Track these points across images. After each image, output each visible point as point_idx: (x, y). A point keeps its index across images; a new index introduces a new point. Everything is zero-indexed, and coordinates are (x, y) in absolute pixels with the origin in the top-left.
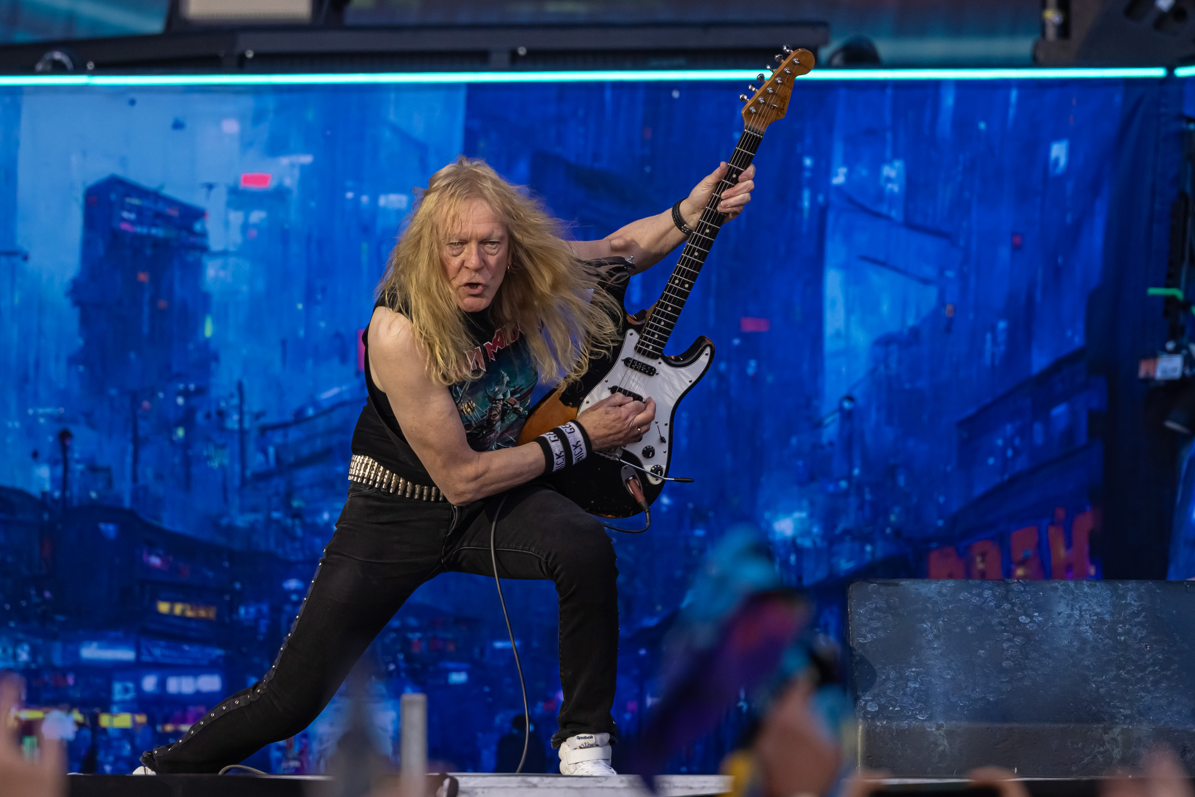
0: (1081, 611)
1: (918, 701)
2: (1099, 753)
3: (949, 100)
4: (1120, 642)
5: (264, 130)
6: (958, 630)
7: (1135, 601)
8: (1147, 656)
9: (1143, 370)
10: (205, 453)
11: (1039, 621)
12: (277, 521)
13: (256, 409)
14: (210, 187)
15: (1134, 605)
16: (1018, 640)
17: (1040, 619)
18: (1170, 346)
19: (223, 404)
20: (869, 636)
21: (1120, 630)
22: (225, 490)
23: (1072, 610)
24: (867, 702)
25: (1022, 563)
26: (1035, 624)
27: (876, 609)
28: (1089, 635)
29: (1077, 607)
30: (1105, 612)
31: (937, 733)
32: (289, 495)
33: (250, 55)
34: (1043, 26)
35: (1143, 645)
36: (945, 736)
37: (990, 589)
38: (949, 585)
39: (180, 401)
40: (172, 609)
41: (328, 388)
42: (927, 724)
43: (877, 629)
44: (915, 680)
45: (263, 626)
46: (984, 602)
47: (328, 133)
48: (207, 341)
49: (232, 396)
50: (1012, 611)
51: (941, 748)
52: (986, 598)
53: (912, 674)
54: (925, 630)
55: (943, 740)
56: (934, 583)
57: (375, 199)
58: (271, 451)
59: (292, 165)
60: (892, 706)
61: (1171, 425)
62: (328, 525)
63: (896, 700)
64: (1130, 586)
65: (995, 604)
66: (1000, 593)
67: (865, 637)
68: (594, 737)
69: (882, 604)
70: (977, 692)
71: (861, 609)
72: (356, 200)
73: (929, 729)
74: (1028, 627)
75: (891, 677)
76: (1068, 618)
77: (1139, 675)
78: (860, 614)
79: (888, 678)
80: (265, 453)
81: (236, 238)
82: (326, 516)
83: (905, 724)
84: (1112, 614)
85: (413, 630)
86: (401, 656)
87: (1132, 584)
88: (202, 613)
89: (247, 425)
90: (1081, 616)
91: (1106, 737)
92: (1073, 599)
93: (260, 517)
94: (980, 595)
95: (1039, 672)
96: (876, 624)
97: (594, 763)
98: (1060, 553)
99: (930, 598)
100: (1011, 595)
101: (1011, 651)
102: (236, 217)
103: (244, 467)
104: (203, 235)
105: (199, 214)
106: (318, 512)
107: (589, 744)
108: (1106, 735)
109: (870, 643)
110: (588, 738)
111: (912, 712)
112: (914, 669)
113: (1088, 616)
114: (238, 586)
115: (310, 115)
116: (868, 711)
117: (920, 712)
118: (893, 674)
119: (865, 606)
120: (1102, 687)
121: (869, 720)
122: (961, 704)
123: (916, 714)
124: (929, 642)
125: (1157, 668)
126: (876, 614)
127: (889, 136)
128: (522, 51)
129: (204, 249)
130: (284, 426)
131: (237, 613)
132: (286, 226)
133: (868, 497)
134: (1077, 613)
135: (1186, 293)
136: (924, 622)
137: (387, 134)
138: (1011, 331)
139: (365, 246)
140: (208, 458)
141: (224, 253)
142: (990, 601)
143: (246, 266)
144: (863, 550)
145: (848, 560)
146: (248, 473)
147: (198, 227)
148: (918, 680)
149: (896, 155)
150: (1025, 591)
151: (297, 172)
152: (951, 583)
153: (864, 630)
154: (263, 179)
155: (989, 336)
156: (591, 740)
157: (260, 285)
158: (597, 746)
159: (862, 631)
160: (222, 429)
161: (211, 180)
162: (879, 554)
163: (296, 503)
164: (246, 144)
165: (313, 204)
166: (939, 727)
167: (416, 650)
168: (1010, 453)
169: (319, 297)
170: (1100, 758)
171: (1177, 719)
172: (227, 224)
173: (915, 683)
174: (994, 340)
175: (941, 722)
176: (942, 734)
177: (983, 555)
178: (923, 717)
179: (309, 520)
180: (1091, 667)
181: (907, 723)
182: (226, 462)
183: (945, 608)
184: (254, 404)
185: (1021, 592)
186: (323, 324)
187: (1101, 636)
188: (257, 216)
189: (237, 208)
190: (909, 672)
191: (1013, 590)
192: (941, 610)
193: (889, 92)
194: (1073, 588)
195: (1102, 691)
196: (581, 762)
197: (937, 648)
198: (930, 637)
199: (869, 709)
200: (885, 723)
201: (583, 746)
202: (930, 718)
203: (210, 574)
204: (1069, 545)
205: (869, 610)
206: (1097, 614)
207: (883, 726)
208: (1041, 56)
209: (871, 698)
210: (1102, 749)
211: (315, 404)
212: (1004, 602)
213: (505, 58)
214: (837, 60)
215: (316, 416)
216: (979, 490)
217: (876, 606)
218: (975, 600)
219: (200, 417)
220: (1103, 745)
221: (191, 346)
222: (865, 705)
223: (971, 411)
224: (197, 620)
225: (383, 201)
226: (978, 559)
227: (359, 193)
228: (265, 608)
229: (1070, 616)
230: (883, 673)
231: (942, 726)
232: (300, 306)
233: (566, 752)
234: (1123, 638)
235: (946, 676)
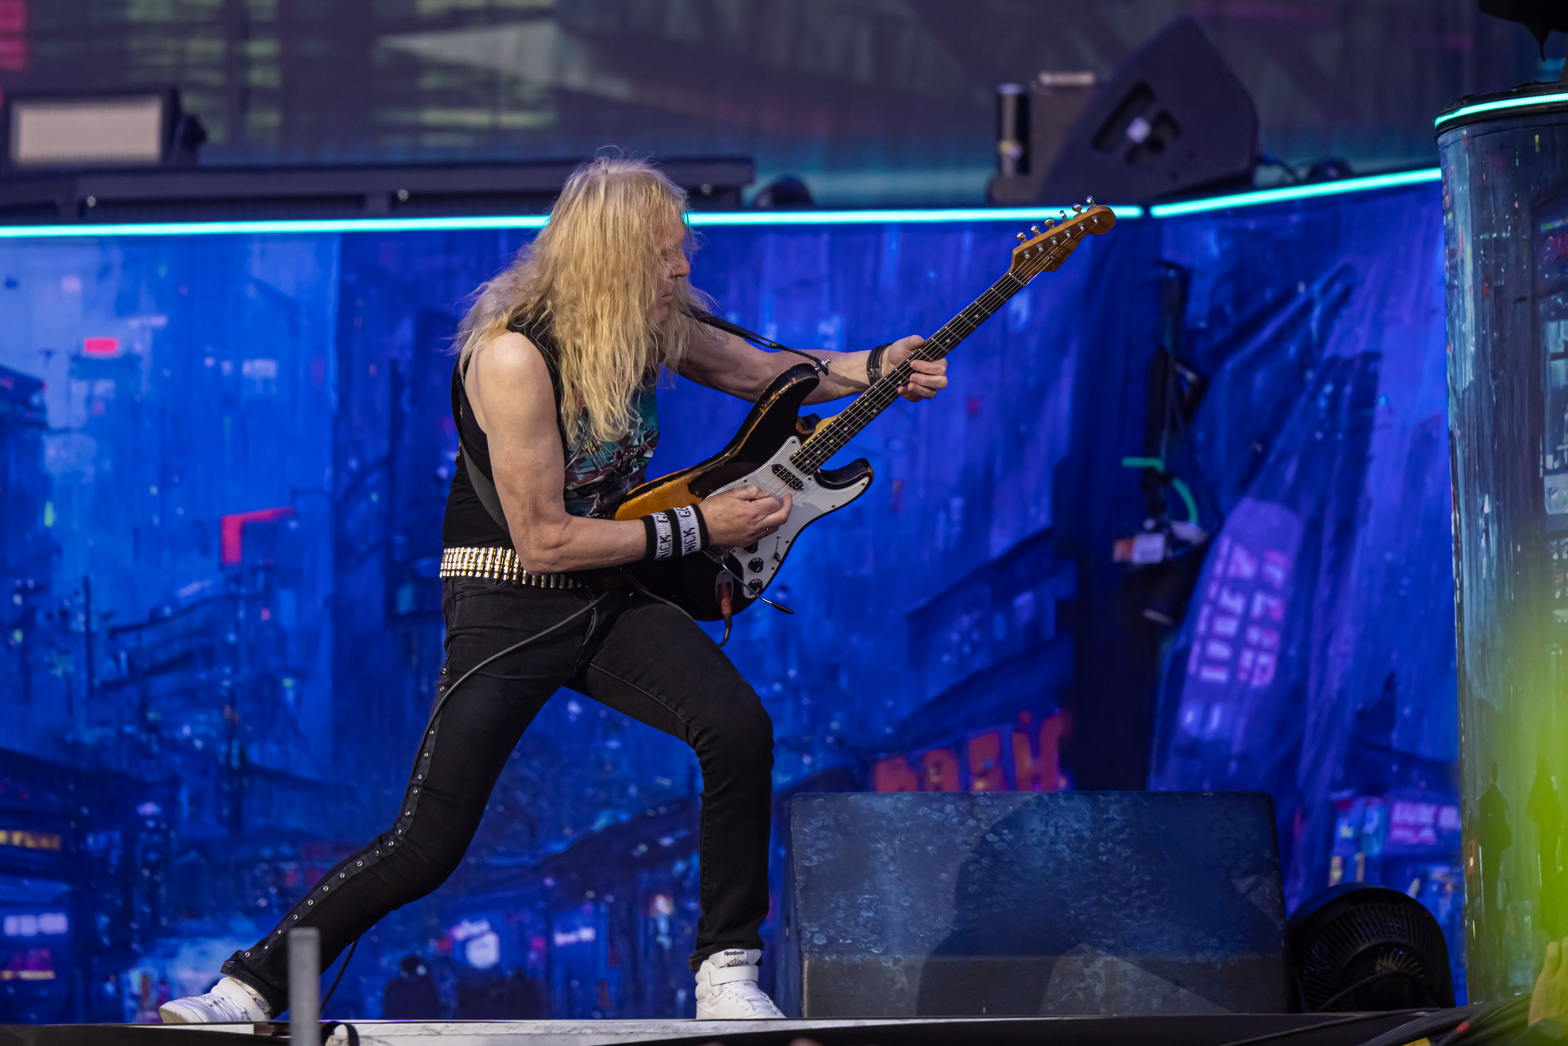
0: (1056, 827)
1: (872, 932)
2: (1080, 989)
3: (893, 245)
4: (1102, 863)
5: (111, 288)
6: (916, 850)
7: (1118, 815)
8: (1133, 878)
9: (1119, 551)
10: (46, 659)
11: (1009, 839)
12: (130, 737)
13: (104, 608)
14: (49, 354)
15: (1117, 820)
16: (985, 862)
17: (1011, 837)
18: (1149, 524)
19: (67, 603)
20: (815, 858)
21: (1101, 849)
22: (70, 702)
23: (1047, 825)
24: (813, 933)
25: (983, 775)
26: (1005, 844)
27: (824, 827)
28: (1067, 854)
29: (1052, 822)
30: (1084, 828)
31: (894, 968)
32: (143, 707)
33: (91, 201)
34: (998, 160)
35: (1128, 865)
36: (903, 971)
37: (953, 803)
38: (906, 799)
39: (18, 599)
40: (10, 839)
41: (187, 583)
42: (882, 958)
43: (824, 850)
44: (869, 908)
45: (115, 857)
46: (946, 819)
47: (184, 290)
48: (47, 531)
49: (77, 593)
50: (977, 828)
51: (899, 986)
52: (949, 814)
53: (865, 901)
54: (880, 851)
55: (901, 977)
56: (889, 797)
57: (238, 367)
58: (123, 656)
59: (143, 328)
60: (843, 938)
61: (1152, 615)
62: (189, 741)
63: (847, 931)
64: (1112, 798)
65: (958, 821)
66: (964, 808)
67: (809, 859)
68: (745, 952)
69: (830, 822)
70: (939, 921)
71: (806, 827)
72: (217, 368)
73: (885, 965)
74: (996, 846)
75: (841, 905)
76: (1042, 835)
77: (1124, 900)
78: (804, 834)
79: (837, 907)
80: (116, 659)
81: (78, 413)
82: (186, 730)
83: (857, 958)
84: (1092, 830)
85: (288, 859)
86: (273, 890)
87: (1114, 796)
88: (45, 843)
89: (94, 627)
90: (1057, 833)
91: (1087, 971)
92: (1047, 814)
93: (111, 732)
94: (941, 810)
95: (1010, 898)
96: (822, 845)
97: (745, 984)
98: (1026, 763)
99: (884, 814)
100: (976, 810)
101: (978, 874)
102: (79, 388)
103: (91, 674)
104: (42, 409)
105: (37, 385)
106: (179, 726)
107: (739, 961)
108: (1087, 969)
109: (816, 866)
110: (738, 953)
111: (866, 945)
112: (867, 896)
113: (1064, 833)
114: (85, 811)
115: (163, 271)
116: (815, 944)
117: (875, 945)
118: (843, 902)
119: (810, 824)
120: (1082, 914)
121: (817, 955)
122: (921, 935)
123: (870, 947)
124: (885, 864)
125: (1144, 891)
126: (823, 833)
127: (825, 288)
128: (403, 194)
129: (43, 425)
130: (138, 628)
131: (85, 842)
132: (138, 398)
133: (806, 701)
134: (1052, 830)
135: (1167, 463)
136: (877, 841)
137: (251, 291)
138: (968, 511)
139: (228, 421)
140: (51, 665)
141: (66, 431)
142: (953, 817)
143: (91, 445)
144: (800, 763)
145: (785, 773)
146: (97, 682)
147: (35, 400)
148: (872, 908)
149: (834, 309)
150: (993, 805)
151: (148, 337)
152: (907, 797)
153: (809, 852)
154: (110, 345)
155: (942, 517)
156: (742, 956)
157: (107, 465)
158: (747, 963)
159: (807, 853)
160: (66, 631)
161: (50, 346)
162: (819, 766)
163: (152, 716)
164: (89, 303)
165: (167, 373)
166: (896, 962)
167: (290, 883)
168: (967, 649)
169: (176, 479)
170: (1080, 995)
171: (1168, 950)
172: (68, 396)
173: (869, 912)
174: (948, 520)
175: (898, 956)
176: (900, 969)
177: (938, 766)
178: (878, 950)
179: (166, 734)
180: (1069, 891)
181: (860, 958)
182: (71, 668)
183: (901, 825)
184: (102, 602)
185: (988, 806)
186: (180, 511)
187: (1079, 856)
188: (104, 387)
189: (81, 377)
190: (861, 899)
191: (978, 804)
192: (897, 827)
193: (825, 237)
194: (1048, 801)
195: (1082, 918)
196: (729, 982)
197: (893, 872)
198: (885, 858)
199: (816, 942)
200: (834, 957)
201: (732, 963)
202: (886, 952)
203: (54, 798)
204: (1036, 752)
205: (815, 828)
206: (1075, 831)
207: (833, 962)
208: (997, 195)
209: (817, 929)
210: (1082, 985)
211: (173, 601)
212: (968, 817)
213: (383, 204)
214: (764, 201)
215: (174, 616)
216: (933, 691)
217: (823, 824)
218: (935, 816)
219: (40, 618)
220: (1083, 980)
221: (29, 537)
222: (812, 937)
223: (922, 602)
224: (39, 851)
225: (247, 368)
226: (932, 771)
227: (219, 358)
228: (117, 836)
229: (1044, 833)
230: (832, 901)
231: (899, 960)
232: (154, 490)
233: (709, 972)
234: (1105, 858)
235: (904, 904)
